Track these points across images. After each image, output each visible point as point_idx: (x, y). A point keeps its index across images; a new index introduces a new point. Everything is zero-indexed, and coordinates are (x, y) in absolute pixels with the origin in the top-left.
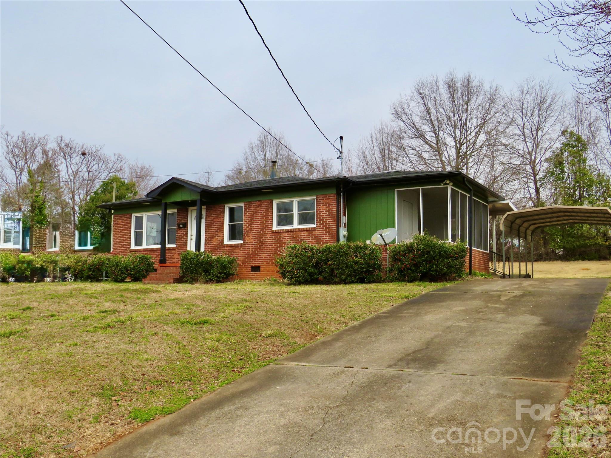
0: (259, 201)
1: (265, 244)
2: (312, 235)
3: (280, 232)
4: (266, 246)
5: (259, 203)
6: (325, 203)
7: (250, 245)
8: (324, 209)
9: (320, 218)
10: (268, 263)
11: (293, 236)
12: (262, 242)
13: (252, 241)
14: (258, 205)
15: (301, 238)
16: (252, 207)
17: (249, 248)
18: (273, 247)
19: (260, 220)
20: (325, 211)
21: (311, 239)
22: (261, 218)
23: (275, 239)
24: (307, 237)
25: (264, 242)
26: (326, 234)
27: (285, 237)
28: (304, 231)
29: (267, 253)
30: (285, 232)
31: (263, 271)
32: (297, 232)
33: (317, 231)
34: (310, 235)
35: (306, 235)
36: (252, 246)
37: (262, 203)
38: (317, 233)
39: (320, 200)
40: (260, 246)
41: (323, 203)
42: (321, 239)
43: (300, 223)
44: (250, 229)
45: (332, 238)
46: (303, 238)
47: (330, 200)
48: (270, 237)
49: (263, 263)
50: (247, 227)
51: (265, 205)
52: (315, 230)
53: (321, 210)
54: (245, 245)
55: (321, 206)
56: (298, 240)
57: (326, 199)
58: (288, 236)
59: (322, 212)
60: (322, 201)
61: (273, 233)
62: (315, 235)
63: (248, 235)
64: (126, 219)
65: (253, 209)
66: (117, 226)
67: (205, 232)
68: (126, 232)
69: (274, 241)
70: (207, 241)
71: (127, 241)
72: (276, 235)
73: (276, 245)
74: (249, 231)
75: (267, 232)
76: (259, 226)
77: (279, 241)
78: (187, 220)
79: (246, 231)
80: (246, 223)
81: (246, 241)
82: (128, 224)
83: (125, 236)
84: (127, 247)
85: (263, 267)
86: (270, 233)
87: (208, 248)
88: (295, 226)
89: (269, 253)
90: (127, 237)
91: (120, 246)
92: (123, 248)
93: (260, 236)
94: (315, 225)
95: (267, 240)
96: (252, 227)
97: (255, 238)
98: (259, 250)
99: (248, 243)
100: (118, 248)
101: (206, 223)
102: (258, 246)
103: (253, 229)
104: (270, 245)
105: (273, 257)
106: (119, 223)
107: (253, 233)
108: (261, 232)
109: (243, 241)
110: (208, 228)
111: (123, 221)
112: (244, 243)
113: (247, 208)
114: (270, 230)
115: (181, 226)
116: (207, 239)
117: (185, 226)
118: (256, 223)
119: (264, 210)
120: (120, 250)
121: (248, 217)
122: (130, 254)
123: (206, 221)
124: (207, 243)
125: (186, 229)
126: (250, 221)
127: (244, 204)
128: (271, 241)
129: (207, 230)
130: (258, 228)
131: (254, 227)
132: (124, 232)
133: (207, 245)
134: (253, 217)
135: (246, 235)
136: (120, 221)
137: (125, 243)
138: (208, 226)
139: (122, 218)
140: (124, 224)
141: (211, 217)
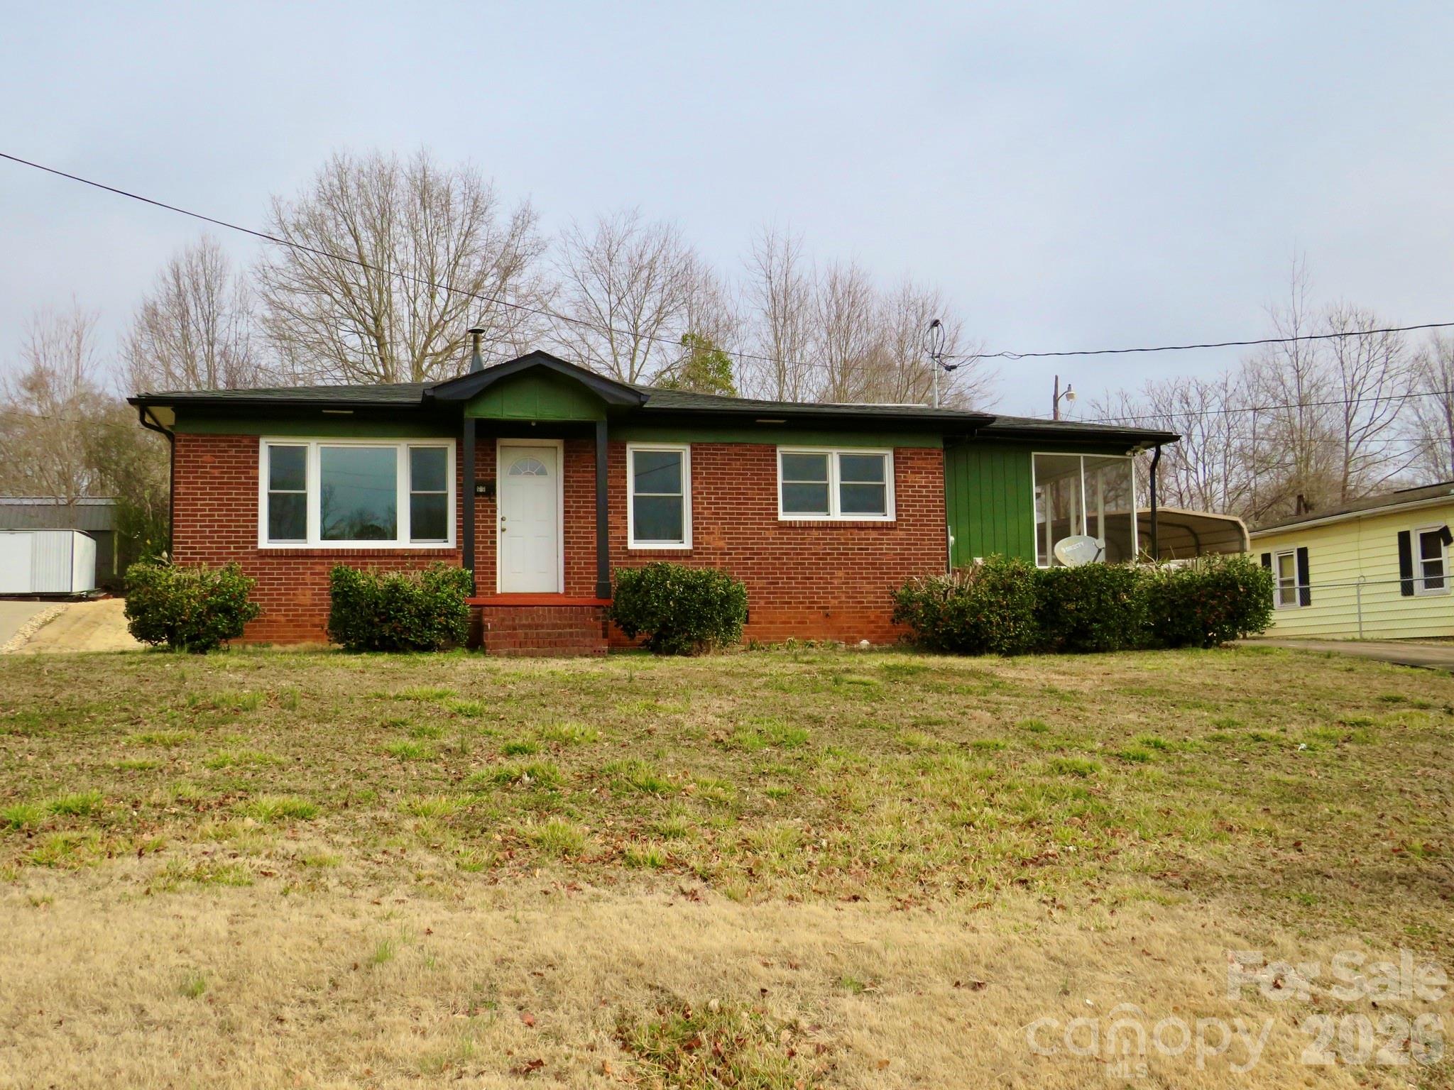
0: (737, 444)
1: (761, 554)
2: (887, 539)
3: (805, 528)
4: (763, 559)
5: (737, 450)
6: (918, 468)
7: (716, 554)
8: (916, 482)
9: (908, 501)
10: (772, 603)
11: (839, 539)
12: (753, 549)
13: (721, 544)
14: (736, 455)
15: (861, 544)
16: (719, 457)
17: (714, 564)
18: (785, 564)
19: (743, 494)
20: (919, 487)
21: (887, 549)
22: (744, 489)
23: (790, 544)
24: (875, 544)
25: (758, 549)
26: (924, 540)
27: (816, 539)
28: (868, 528)
29: (768, 578)
30: (818, 528)
31: (757, 623)
32: (850, 531)
33: (901, 530)
34: (883, 539)
35: (873, 539)
36: (721, 559)
37: (748, 450)
38: (900, 534)
39: (904, 458)
40: (744, 559)
41: (913, 468)
42: (910, 549)
43: (845, 508)
44: (714, 514)
45: (938, 550)
46: (866, 544)
47: (929, 461)
48: (773, 539)
49: (757, 603)
50: (704, 509)
52: (895, 528)
53: (907, 482)
54: (701, 554)
55: (907, 472)
56: (853, 549)
57: (919, 459)
58: (826, 539)
59: (909, 486)
60: (909, 462)
61: (781, 528)
62: (896, 539)
63: (709, 528)
64: (236, 452)
65: (722, 464)
66: (197, 472)
67: (566, 512)
68: (236, 494)
69: (787, 549)
70: (572, 538)
71: (244, 521)
72: (789, 534)
73: (792, 559)
74: (711, 519)
75: (762, 524)
76: (740, 509)
77: (801, 549)
78: (495, 475)
79: (702, 518)
80: (702, 498)
81: (702, 544)
82: (246, 467)
83: (236, 505)
84: (238, 542)
85: (757, 613)
86: (774, 529)
87: (579, 558)
88: (836, 514)
89: (772, 578)
90: (244, 510)
91: (213, 537)
92: (227, 543)
93: (746, 534)
94: (890, 517)
95: (766, 544)
96: (719, 508)
97: (729, 539)
98: (744, 568)
99: (708, 549)
100: (204, 543)
101: (565, 487)
102: (739, 559)
103: (724, 514)
104: (775, 559)
105: (784, 588)
106: (202, 462)
107: (722, 524)
108: (747, 524)
109: (694, 543)
110: (574, 502)
111: (223, 457)
112: (698, 548)
113: (701, 459)
114: (774, 519)
115: (481, 489)
116: (574, 533)
117: (491, 491)
118: (730, 499)
119: (753, 470)
120: (212, 548)
121: (706, 483)
122: (261, 564)
123: (565, 481)
124: (574, 543)
125: (494, 501)
126: (712, 494)
127: (688, 449)
128: (778, 549)
129: (572, 507)
130: (738, 514)
131: (725, 508)
132: (231, 494)
133: (573, 548)
134: (721, 483)
135: (703, 529)
136: (208, 457)
137: (236, 526)
138: (577, 497)
139: (217, 446)
140: (228, 468)
141: (584, 472)
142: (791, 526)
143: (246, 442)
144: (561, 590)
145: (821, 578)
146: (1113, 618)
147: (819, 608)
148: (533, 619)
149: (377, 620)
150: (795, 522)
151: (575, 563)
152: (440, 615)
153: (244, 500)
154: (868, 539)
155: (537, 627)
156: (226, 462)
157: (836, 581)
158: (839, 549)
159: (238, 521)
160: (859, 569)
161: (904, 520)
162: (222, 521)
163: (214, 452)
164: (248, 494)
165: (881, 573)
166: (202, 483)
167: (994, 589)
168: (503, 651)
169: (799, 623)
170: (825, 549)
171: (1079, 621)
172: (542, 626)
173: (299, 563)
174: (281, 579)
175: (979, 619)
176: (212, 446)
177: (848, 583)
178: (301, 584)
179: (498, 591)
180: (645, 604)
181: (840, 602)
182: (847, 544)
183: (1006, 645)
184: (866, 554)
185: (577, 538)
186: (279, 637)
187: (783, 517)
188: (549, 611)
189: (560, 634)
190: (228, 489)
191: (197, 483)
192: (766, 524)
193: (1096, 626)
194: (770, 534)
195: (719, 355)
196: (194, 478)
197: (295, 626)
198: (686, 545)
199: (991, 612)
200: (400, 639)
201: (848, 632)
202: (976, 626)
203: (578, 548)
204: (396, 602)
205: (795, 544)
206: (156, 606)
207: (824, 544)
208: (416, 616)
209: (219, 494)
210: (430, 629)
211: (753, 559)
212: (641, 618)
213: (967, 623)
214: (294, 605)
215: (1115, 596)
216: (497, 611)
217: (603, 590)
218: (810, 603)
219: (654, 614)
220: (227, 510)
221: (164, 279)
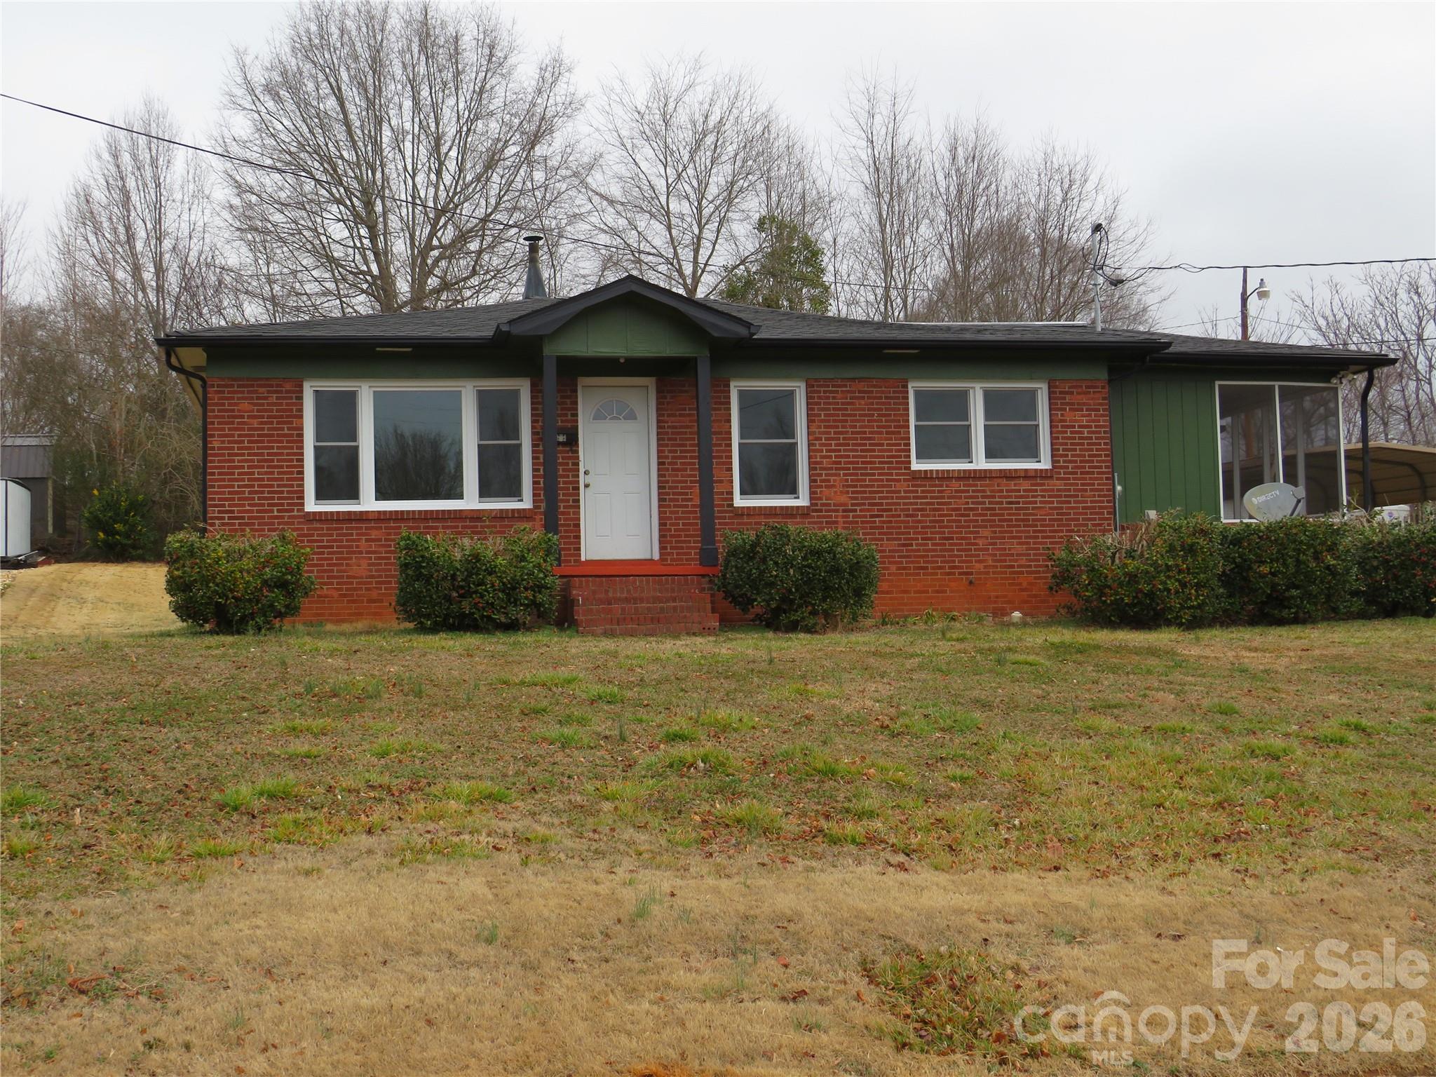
0: (861, 379)
1: (891, 510)
2: (1042, 491)
3: (943, 478)
4: (893, 516)
5: (861, 386)
6: (1078, 404)
7: (837, 511)
8: (1076, 421)
9: (1066, 444)
10: (904, 568)
11: (984, 491)
12: (881, 504)
13: (843, 499)
14: (859, 392)
15: (1010, 497)
16: (839, 395)
17: (836, 522)
18: (919, 522)
19: (870, 439)
20: (1080, 427)
21: (1041, 502)
22: (871, 433)
23: (926, 497)
24: (1027, 497)
25: (887, 504)
26: (1086, 490)
27: (956, 491)
28: (1019, 477)
29: (900, 539)
30: (959, 479)
31: (888, 593)
32: (996, 481)
33: (1058, 479)
34: (1036, 491)
35: (1024, 491)
36: (843, 517)
37: (875, 386)
38: (1057, 484)
39: (1061, 392)
40: (872, 516)
41: (1072, 404)
42: (1069, 502)
43: (990, 454)
44: (835, 463)
45: (1103, 502)
47: (1092, 396)
48: (906, 492)
50: (822, 457)
51: (883, 392)
52: (1051, 477)
53: (1065, 421)
54: (821, 511)
55: (1065, 409)
56: (1002, 503)
57: (1078, 393)
58: (968, 491)
59: (1068, 427)
60: (1068, 397)
61: (914, 479)
62: (1053, 490)
63: (829, 481)
64: (277, 398)
65: (843, 404)
66: (233, 423)
67: (659, 464)
68: (278, 448)
69: (921, 504)
70: (668, 494)
71: (288, 479)
72: (925, 486)
73: (928, 516)
74: (831, 469)
75: (891, 474)
76: (866, 457)
77: (938, 503)
78: (577, 421)
79: (822, 469)
80: (821, 445)
81: (820, 499)
82: (287, 417)
83: (278, 461)
84: (282, 505)
85: (888, 580)
86: (905, 480)
87: (676, 518)
88: (980, 462)
89: (905, 539)
90: (288, 467)
91: (253, 499)
92: (269, 505)
93: (873, 486)
94: (1045, 464)
95: (897, 498)
96: (841, 457)
97: (853, 492)
98: (871, 528)
99: (829, 505)
100: (244, 505)
101: (658, 434)
102: (865, 516)
103: (846, 463)
104: (907, 516)
105: (918, 550)
106: (239, 411)
107: (845, 475)
108: (874, 474)
109: (811, 499)
110: (670, 451)
111: (263, 405)
112: (816, 505)
113: (819, 398)
114: (905, 468)
115: (561, 438)
116: (670, 488)
117: (572, 441)
118: (854, 445)
119: (881, 409)
120: (252, 511)
121: (826, 427)
122: (308, 529)
123: (658, 427)
124: (671, 500)
125: (577, 452)
126: (832, 439)
127: (803, 385)
128: (911, 504)
129: (667, 457)
130: (863, 463)
131: (848, 456)
132: (272, 448)
133: (669, 506)
134: (843, 427)
135: (822, 481)
136: (245, 405)
137: (279, 486)
138: (673, 445)
139: (256, 392)
140: (269, 417)
141: (681, 415)
142: (926, 476)
143: (288, 387)
144: (656, 556)
145: (962, 538)
146: (1314, 583)
147: (960, 574)
148: (629, 591)
149: (455, 594)
150: (931, 471)
151: (672, 524)
152: (526, 589)
153: (288, 454)
154: (1019, 491)
155: (635, 600)
156: (266, 411)
157: (980, 542)
158: (984, 503)
159: (282, 479)
160: (1008, 526)
161: (1061, 467)
162: (263, 480)
163: (252, 398)
164: (292, 448)
165: (1034, 532)
166: (239, 436)
167: (1171, 549)
168: (599, 630)
169: (937, 592)
170: (967, 503)
171: (1274, 586)
172: (642, 600)
173: (352, 528)
174: (332, 547)
175: (1154, 586)
176: (249, 392)
177: (995, 544)
178: (354, 552)
179: (583, 559)
180: (762, 573)
181: (985, 567)
182: (994, 497)
183: (1186, 617)
184: (1017, 509)
185: (674, 494)
186: (331, 615)
187: (916, 466)
188: (648, 582)
189: (662, 609)
190: (269, 442)
191: (233, 436)
192: (897, 474)
193: (1294, 592)
194: (902, 486)
195: (807, 244)
196: (230, 429)
197: (349, 602)
198: (802, 501)
199: (1169, 577)
200: (483, 617)
201: (995, 602)
202: (1151, 595)
203: (675, 506)
204: (477, 574)
205: (932, 498)
206: (205, 581)
207: (966, 497)
208: (499, 590)
209: (258, 448)
210: (516, 605)
211: (882, 516)
212: (757, 589)
213: (1141, 591)
214: (348, 577)
215: (1317, 557)
216: (587, 582)
217: (708, 557)
218: (950, 568)
219: (771, 585)
220: (268, 467)
221: (99, 157)
